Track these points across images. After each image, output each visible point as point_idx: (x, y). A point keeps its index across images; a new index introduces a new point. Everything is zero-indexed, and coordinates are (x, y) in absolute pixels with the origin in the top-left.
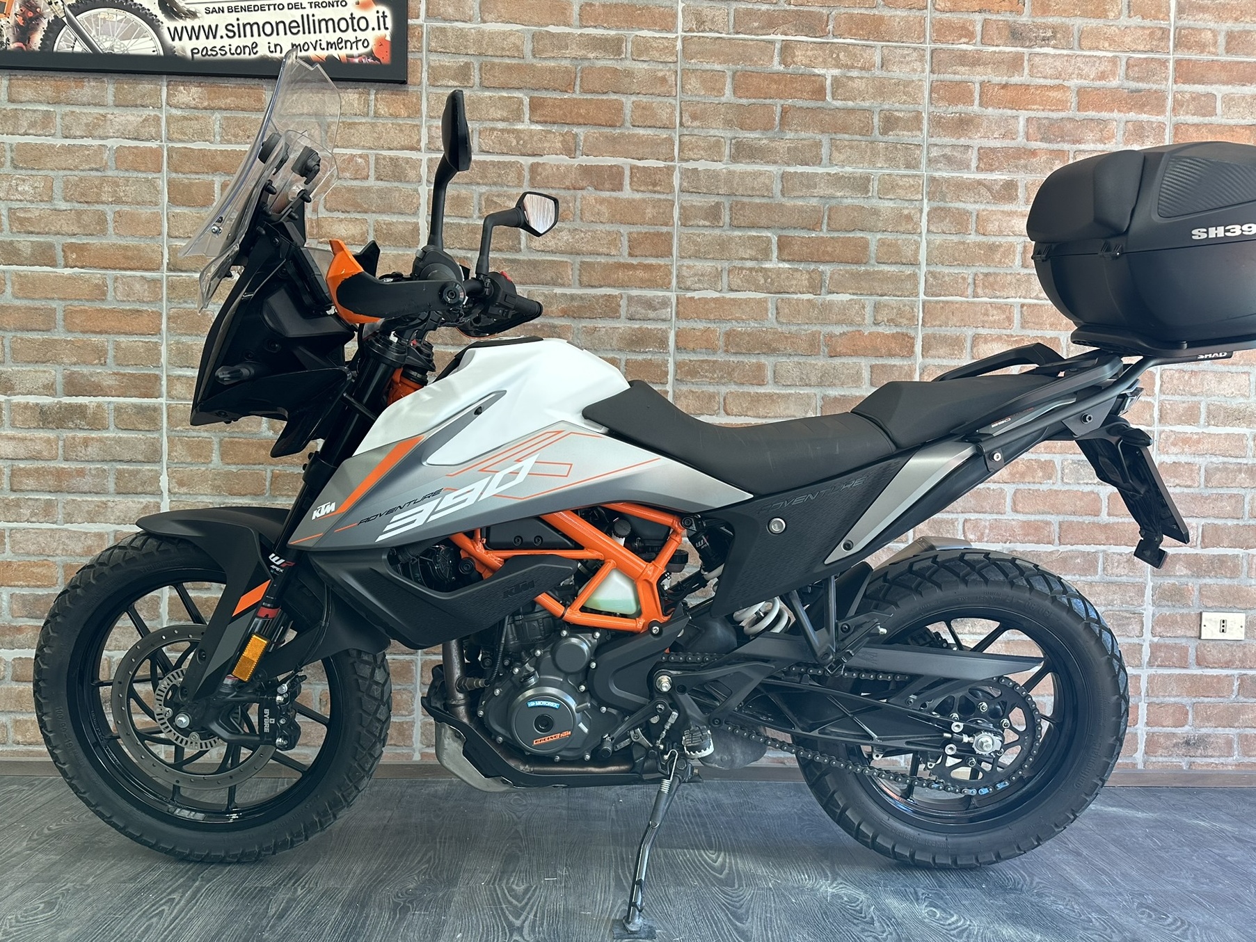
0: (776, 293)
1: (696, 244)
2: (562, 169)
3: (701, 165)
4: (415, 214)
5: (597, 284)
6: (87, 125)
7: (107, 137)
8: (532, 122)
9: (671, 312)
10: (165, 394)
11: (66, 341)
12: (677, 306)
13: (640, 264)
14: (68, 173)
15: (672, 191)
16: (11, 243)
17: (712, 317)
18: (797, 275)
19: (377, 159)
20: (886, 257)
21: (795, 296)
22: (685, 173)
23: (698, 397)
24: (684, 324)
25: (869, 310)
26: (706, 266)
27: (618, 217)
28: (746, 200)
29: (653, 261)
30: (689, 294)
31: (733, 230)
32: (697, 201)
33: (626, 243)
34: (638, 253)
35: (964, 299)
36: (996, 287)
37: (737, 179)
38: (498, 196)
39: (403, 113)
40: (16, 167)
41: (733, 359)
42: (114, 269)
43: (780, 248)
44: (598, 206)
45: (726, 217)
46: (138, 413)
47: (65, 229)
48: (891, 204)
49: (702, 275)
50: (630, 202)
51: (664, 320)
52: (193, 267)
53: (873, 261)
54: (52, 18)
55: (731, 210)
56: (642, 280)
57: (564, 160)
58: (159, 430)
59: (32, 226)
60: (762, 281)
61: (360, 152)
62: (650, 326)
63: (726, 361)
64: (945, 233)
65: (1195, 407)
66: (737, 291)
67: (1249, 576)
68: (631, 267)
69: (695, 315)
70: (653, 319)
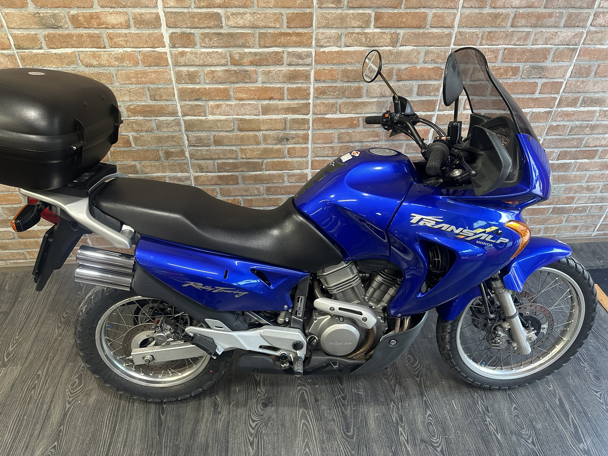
0: (371, 47)
1: (326, 19)
4: (156, 7)
5: (269, 46)
9: (312, 60)
12: (315, 56)
13: (294, 33)
17: (335, 62)
18: (384, 36)
20: (435, 24)
21: (382, 48)
23: (326, 105)
24: (319, 67)
25: (422, 54)
26: (333, 32)
27: (280, 4)
29: (301, 30)
30: (322, 50)
31: (349, 10)
33: (285, 20)
34: (293, 26)
36: (493, 39)
41: (346, 85)
43: (376, 20)
49: (330, 38)
51: (308, 65)
52: (31, 46)
53: (428, 26)
56: (295, 42)
60: (364, 40)
62: (300, 68)
63: (341, 86)
64: (472, 8)
65: (577, 99)
66: (349, 46)
67: (573, 171)
68: (289, 34)
69: (326, 62)
70: (302, 65)
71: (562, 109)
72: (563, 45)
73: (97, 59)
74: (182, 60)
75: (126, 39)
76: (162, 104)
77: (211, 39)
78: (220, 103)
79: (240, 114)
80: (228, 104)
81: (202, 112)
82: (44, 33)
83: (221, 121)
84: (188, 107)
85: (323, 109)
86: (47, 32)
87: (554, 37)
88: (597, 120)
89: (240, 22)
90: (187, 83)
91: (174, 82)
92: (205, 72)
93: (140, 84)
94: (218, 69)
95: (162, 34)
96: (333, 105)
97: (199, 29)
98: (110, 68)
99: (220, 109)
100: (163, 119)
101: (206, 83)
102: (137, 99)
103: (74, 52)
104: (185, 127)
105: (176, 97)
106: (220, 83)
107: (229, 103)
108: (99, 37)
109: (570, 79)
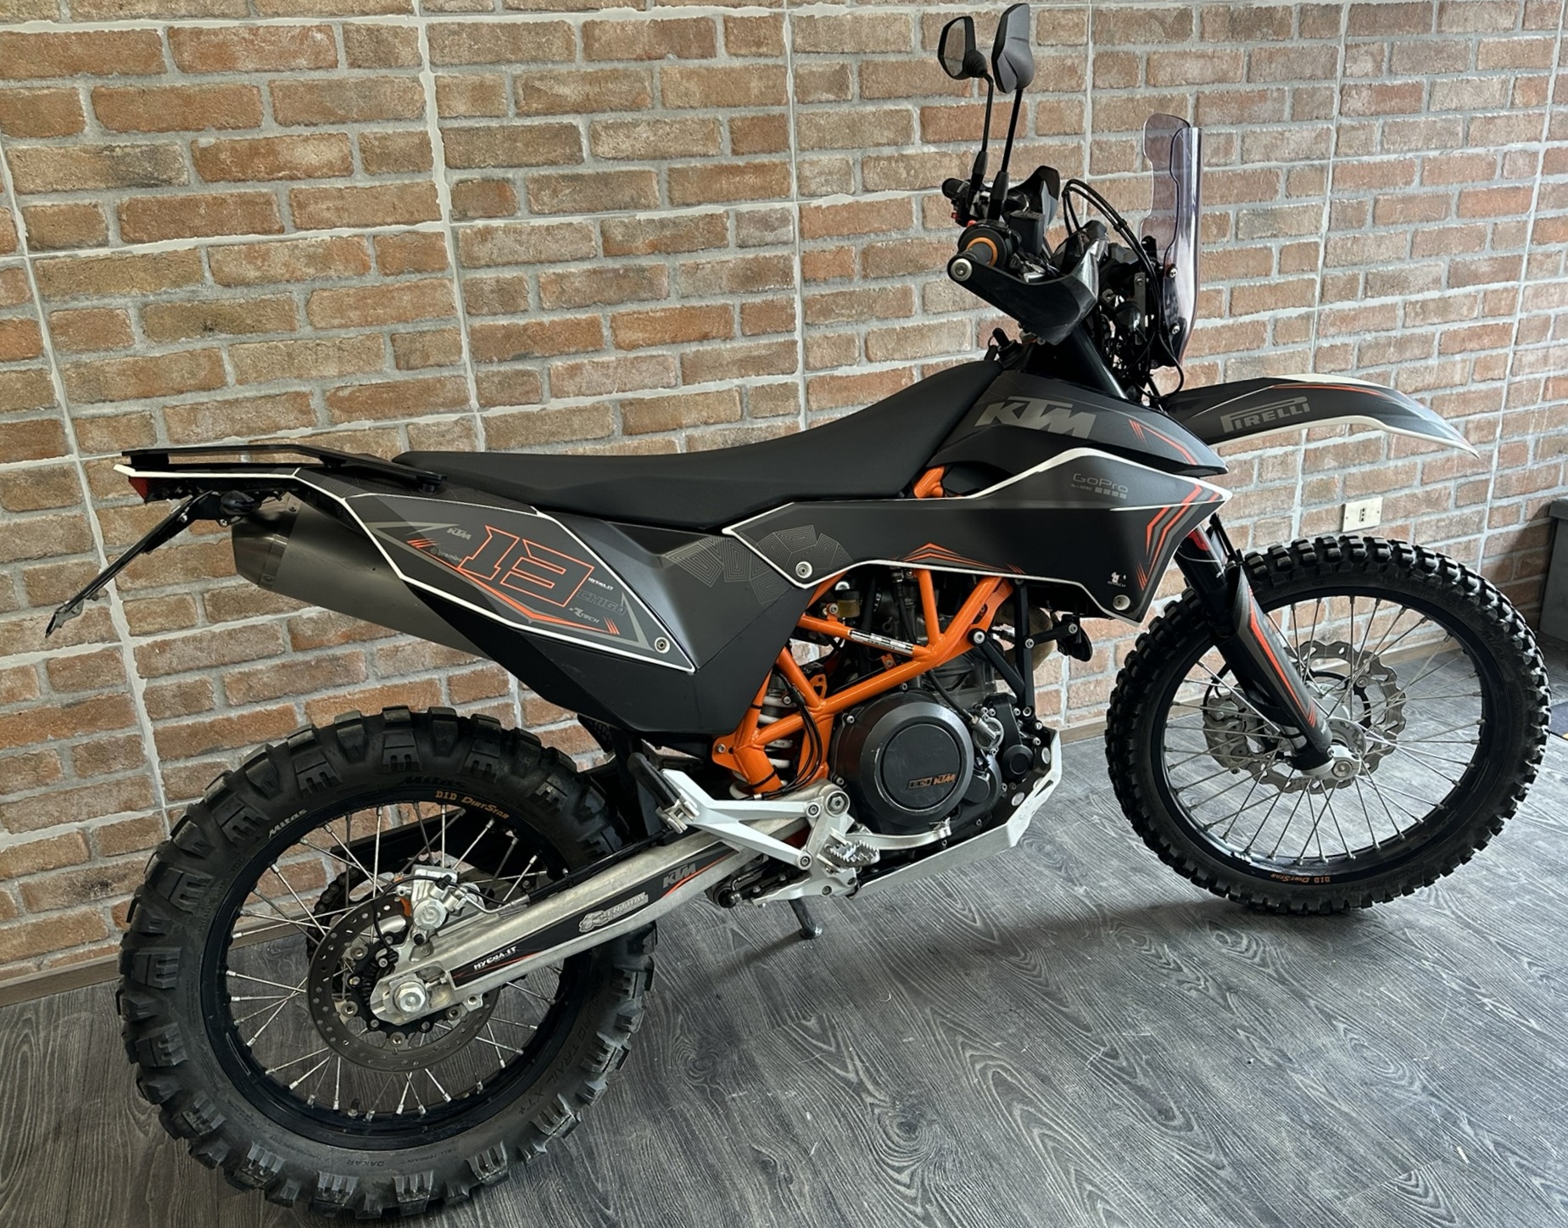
0: (920, 189)
1: (819, 129)
2: (629, 29)
3: (817, 10)
4: (420, 117)
5: (694, 200)
9: (792, 230)
10: (75, 448)
13: (748, 165)
15: (782, 53)
18: (946, 161)
19: (346, 32)
20: (1047, 127)
22: (797, 22)
23: (833, 343)
24: (810, 246)
28: (878, 59)
29: (764, 159)
30: (815, 203)
31: (865, 104)
32: (817, 64)
33: (727, 137)
34: (745, 149)
35: (1131, 174)
37: (866, 30)
38: (541, 79)
41: (874, 286)
43: (923, 125)
45: (854, 88)
46: (38, 483)
48: (1051, 52)
49: (830, 173)
50: (729, 72)
51: (785, 243)
52: (74, 240)
53: (1032, 134)
55: (860, 75)
56: (753, 189)
57: (630, 14)
58: (79, 502)
60: (904, 175)
61: (316, 21)
62: (768, 253)
64: (1112, 87)
65: (1354, 278)
66: (873, 191)
67: (1388, 458)
71: (1331, 306)
72: (1300, 159)
73: (259, 263)
74: (482, 251)
75: (339, 203)
76: (427, 376)
77: (555, 193)
78: (578, 361)
79: (628, 386)
80: (597, 363)
81: (532, 391)
82: (118, 202)
83: (579, 411)
84: (496, 380)
86: (126, 197)
87: (1279, 142)
88: (1404, 326)
89: (624, 147)
90: (495, 314)
91: (460, 314)
92: (542, 280)
93: (371, 324)
94: (574, 268)
95: (433, 186)
97: (526, 169)
98: (290, 287)
99: (578, 379)
100: (430, 422)
101: (543, 309)
102: (360, 369)
103: (195, 249)
104: (487, 440)
105: (466, 355)
106: (580, 307)
107: (600, 360)
108: (269, 203)
109: (1331, 235)
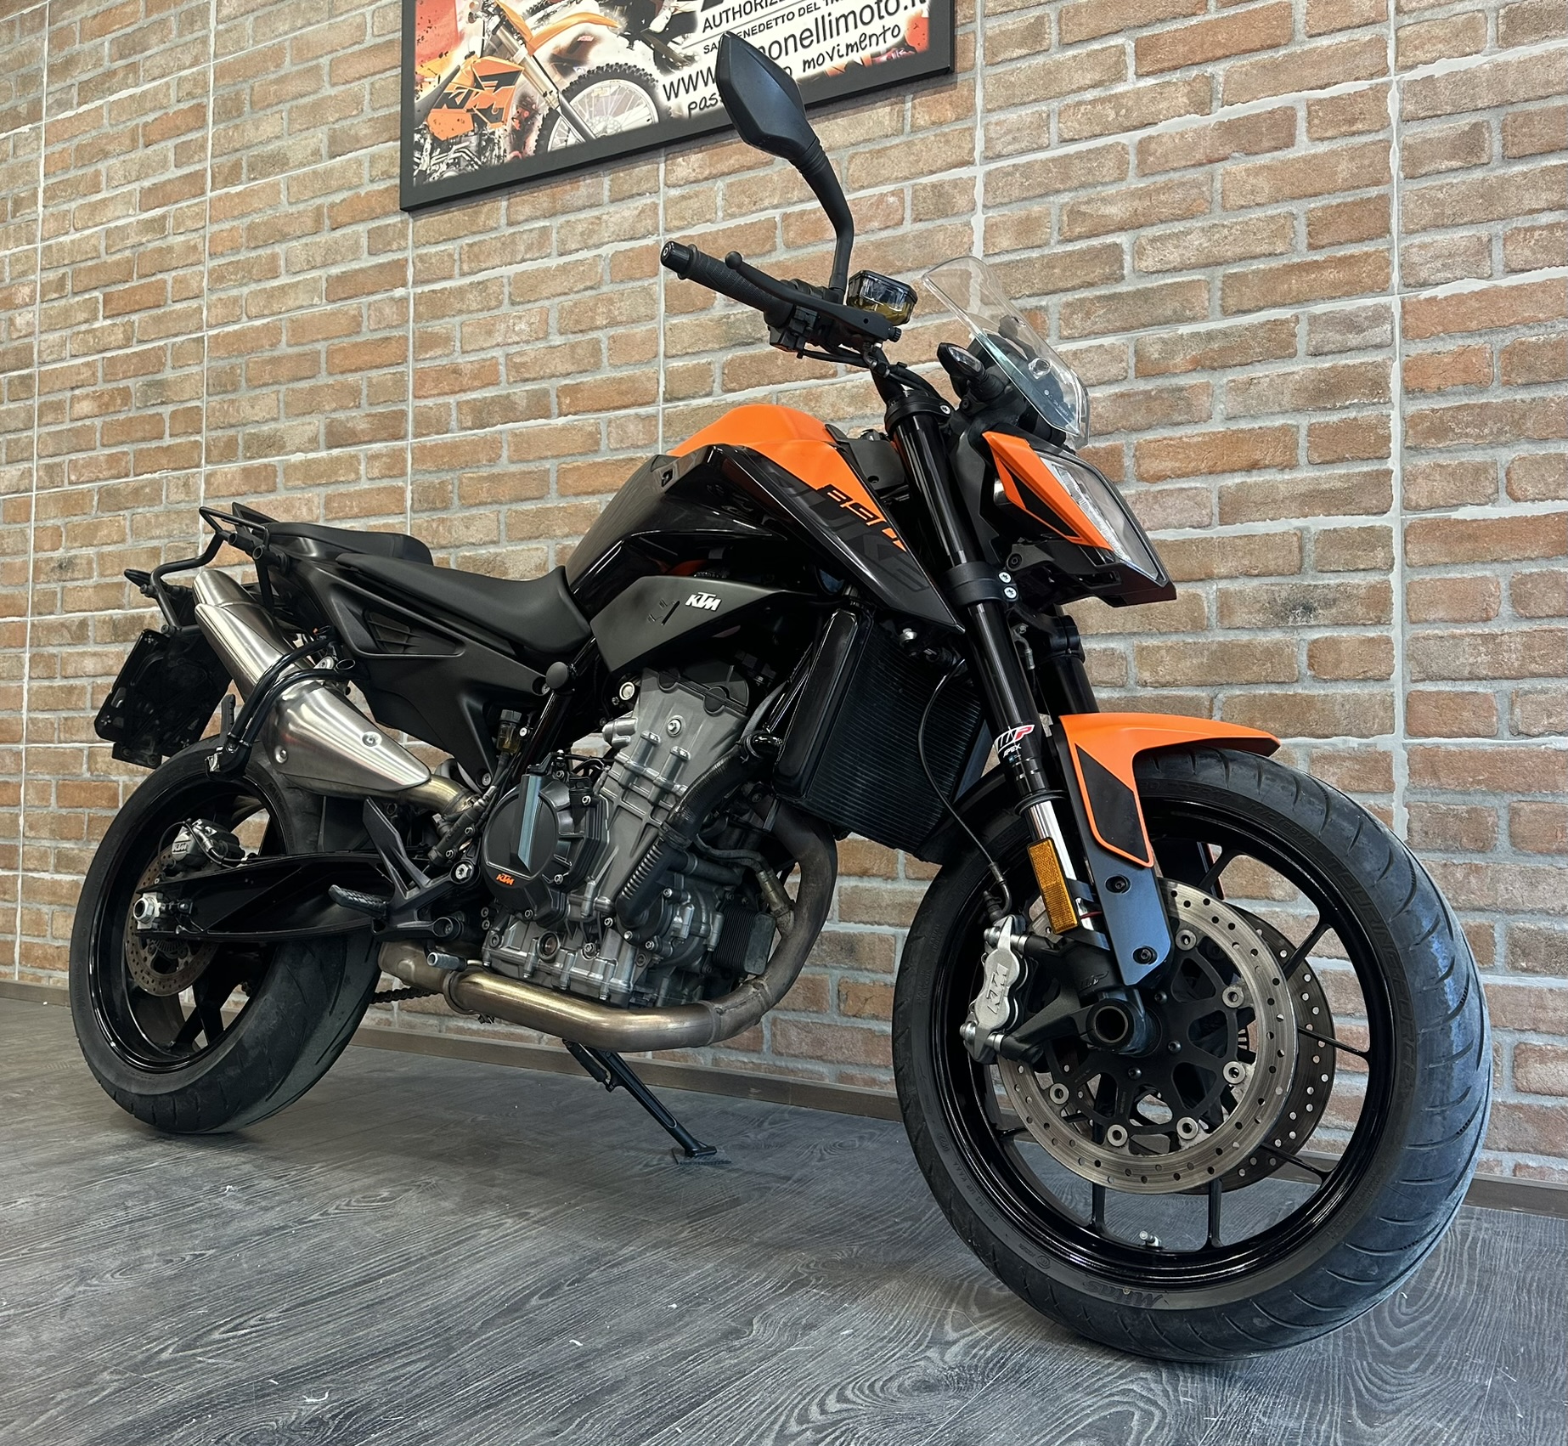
6: (582, 234)
7: (603, 244)
8: (1139, 76)
11: (559, 509)
12: (1403, 318)
14: (562, 298)
16: (508, 395)
17: (1473, 325)
27: (1287, 190)
39: (950, 115)
40: (513, 303)
42: (608, 410)
44: (1252, 180)
47: (561, 369)
54: (546, 112)
59: (528, 371)
63: (1506, 403)
68: (1316, 266)
69: (1440, 328)
70: (1358, 349)
85: (1441, 487)
96: (1479, 471)
